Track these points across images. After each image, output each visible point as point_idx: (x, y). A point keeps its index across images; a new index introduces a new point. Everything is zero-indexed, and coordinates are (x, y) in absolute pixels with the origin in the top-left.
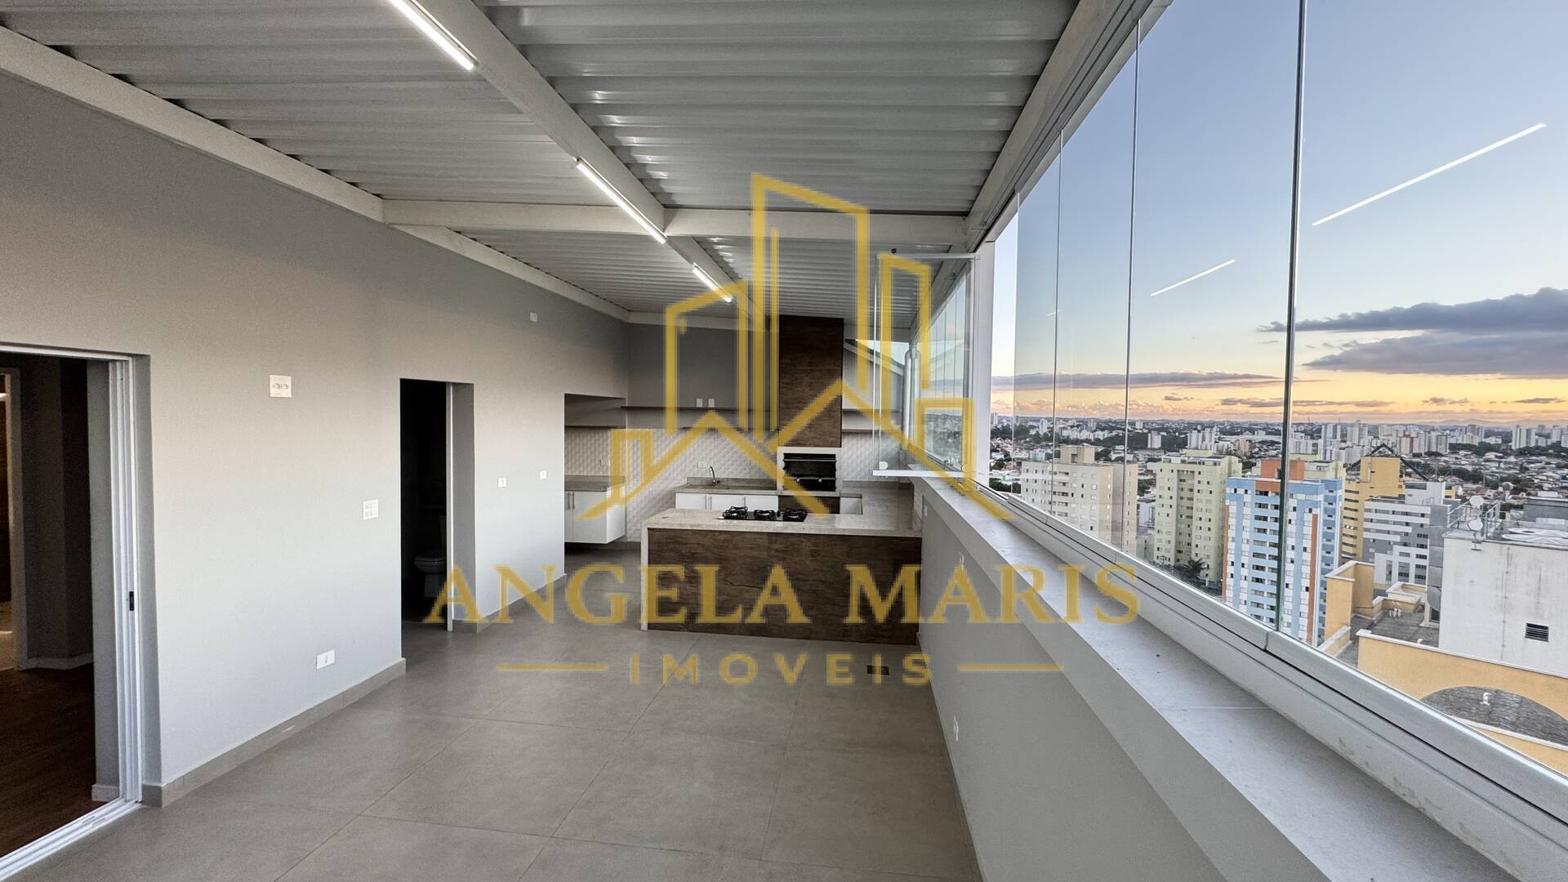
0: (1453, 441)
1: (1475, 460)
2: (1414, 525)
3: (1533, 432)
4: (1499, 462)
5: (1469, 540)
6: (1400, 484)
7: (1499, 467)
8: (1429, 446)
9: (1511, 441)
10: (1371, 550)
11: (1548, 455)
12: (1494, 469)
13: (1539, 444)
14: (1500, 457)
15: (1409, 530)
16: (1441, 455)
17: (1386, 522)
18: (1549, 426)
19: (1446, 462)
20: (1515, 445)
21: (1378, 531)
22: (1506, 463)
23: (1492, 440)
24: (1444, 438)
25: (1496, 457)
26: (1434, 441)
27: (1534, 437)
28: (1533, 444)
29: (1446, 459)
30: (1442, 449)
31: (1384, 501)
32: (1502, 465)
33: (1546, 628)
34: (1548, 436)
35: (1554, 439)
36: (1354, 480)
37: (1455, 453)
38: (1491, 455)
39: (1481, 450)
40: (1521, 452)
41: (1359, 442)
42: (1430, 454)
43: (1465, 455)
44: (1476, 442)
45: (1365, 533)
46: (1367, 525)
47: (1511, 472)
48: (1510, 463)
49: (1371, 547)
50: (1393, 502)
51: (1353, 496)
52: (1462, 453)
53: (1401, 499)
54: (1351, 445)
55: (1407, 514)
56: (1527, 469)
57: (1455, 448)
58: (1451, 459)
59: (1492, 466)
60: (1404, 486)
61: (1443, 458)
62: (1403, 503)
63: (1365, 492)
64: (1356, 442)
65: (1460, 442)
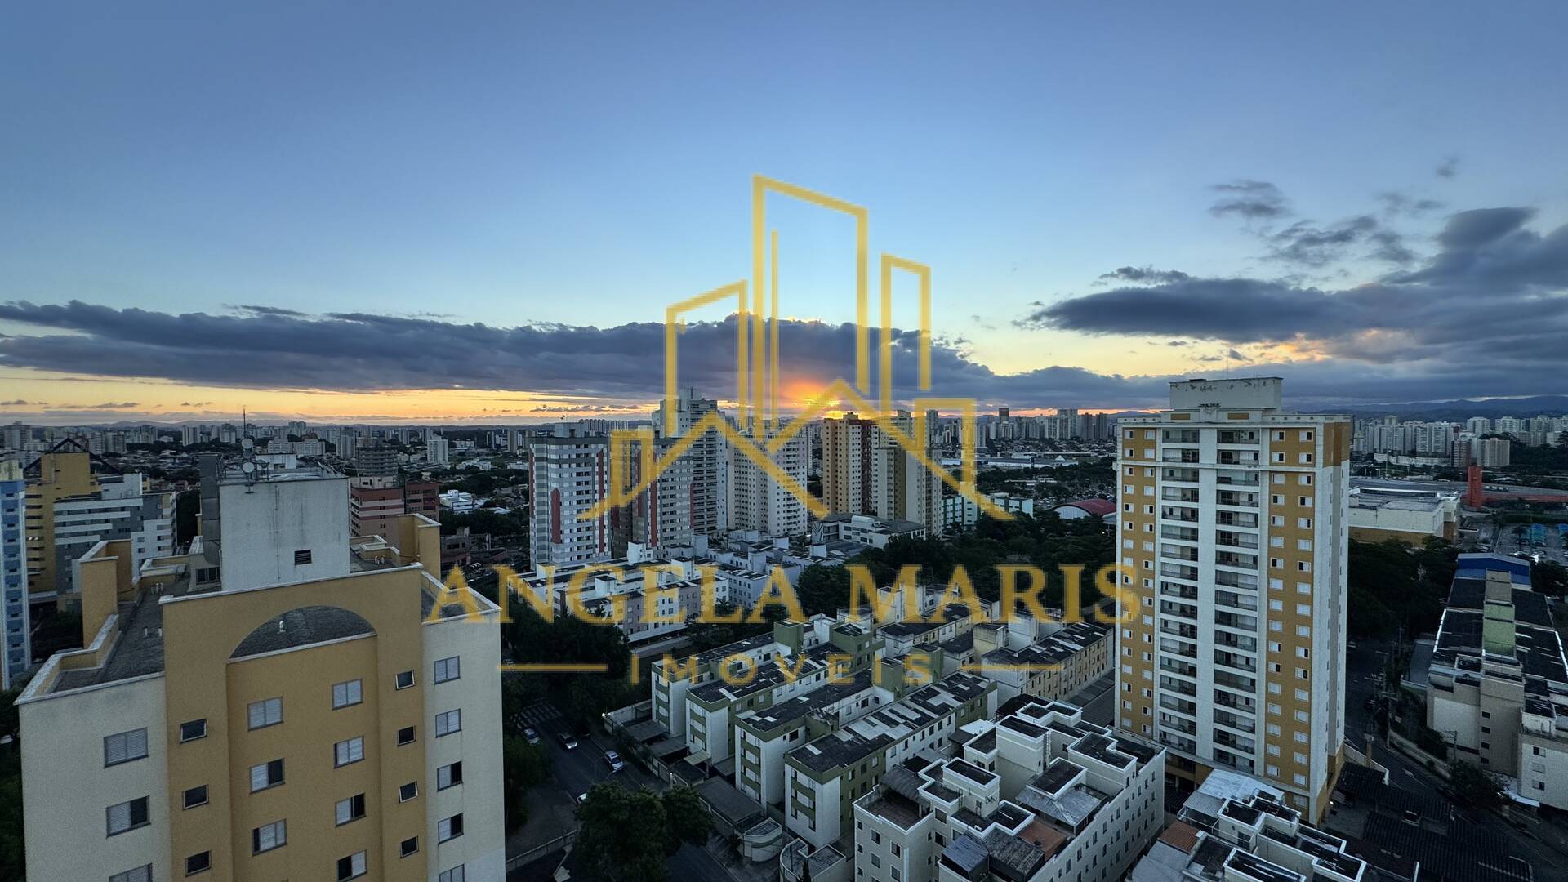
0: (128, 441)
1: (153, 457)
2: (114, 521)
3: (198, 431)
4: (174, 458)
5: (242, 484)
6: (93, 480)
7: (173, 463)
8: (106, 448)
9: (181, 439)
10: (67, 558)
11: (212, 450)
12: (170, 465)
13: (204, 440)
14: (174, 454)
15: (109, 526)
16: (120, 456)
17: (83, 523)
18: (208, 426)
19: (124, 461)
20: (185, 442)
21: (73, 535)
22: (179, 458)
23: (165, 439)
24: (121, 438)
25: (171, 453)
26: (111, 442)
27: (199, 435)
28: (199, 441)
29: (126, 458)
30: (120, 450)
31: (77, 501)
32: (177, 461)
33: (309, 551)
34: (209, 434)
35: (214, 436)
36: (33, 483)
37: (134, 452)
38: (167, 453)
39: (157, 448)
40: (188, 449)
41: (22, 446)
42: (107, 454)
43: (143, 454)
44: (151, 441)
45: (56, 540)
46: (59, 530)
47: (185, 466)
48: (183, 458)
49: (66, 554)
50: (88, 500)
51: (34, 502)
52: (140, 452)
53: (97, 496)
54: (11, 451)
55: (105, 510)
56: (197, 462)
57: (132, 448)
58: (129, 458)
59: (168, 463)
60: (97, 483)
61: (122, 459)
62: (100, 499)
63: (49, 493)
64: (18, 447)
65: (136, 441)
